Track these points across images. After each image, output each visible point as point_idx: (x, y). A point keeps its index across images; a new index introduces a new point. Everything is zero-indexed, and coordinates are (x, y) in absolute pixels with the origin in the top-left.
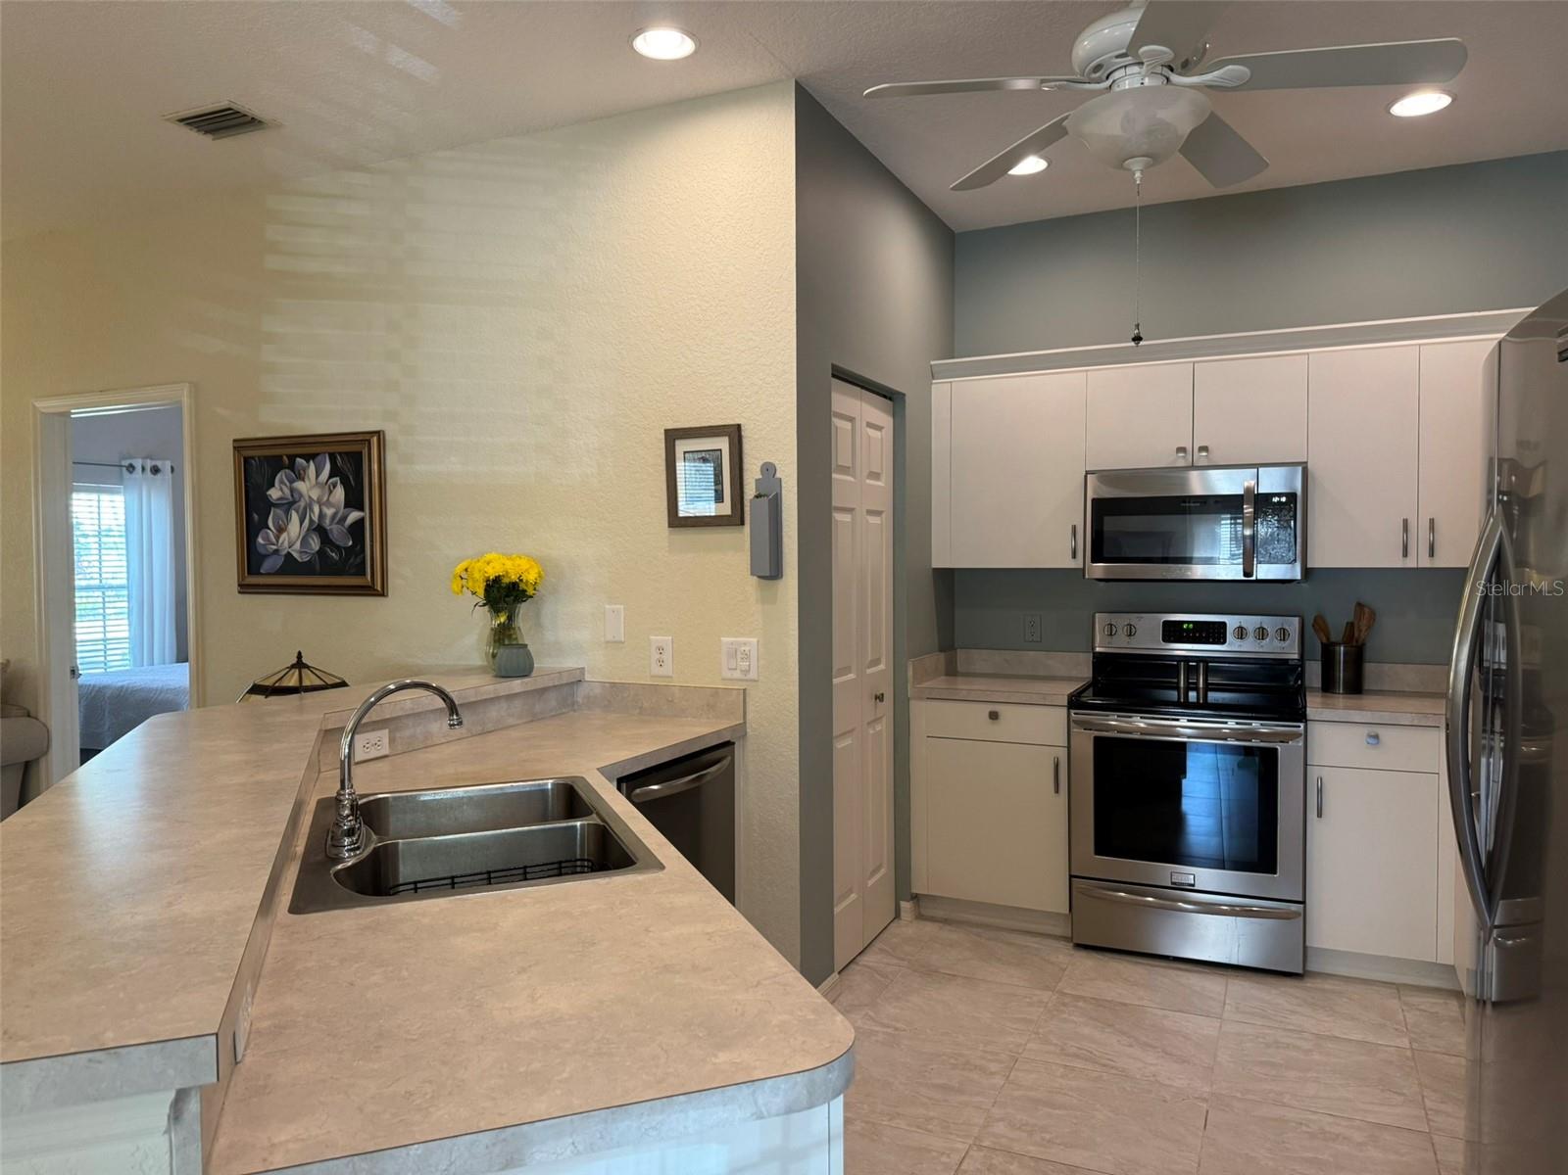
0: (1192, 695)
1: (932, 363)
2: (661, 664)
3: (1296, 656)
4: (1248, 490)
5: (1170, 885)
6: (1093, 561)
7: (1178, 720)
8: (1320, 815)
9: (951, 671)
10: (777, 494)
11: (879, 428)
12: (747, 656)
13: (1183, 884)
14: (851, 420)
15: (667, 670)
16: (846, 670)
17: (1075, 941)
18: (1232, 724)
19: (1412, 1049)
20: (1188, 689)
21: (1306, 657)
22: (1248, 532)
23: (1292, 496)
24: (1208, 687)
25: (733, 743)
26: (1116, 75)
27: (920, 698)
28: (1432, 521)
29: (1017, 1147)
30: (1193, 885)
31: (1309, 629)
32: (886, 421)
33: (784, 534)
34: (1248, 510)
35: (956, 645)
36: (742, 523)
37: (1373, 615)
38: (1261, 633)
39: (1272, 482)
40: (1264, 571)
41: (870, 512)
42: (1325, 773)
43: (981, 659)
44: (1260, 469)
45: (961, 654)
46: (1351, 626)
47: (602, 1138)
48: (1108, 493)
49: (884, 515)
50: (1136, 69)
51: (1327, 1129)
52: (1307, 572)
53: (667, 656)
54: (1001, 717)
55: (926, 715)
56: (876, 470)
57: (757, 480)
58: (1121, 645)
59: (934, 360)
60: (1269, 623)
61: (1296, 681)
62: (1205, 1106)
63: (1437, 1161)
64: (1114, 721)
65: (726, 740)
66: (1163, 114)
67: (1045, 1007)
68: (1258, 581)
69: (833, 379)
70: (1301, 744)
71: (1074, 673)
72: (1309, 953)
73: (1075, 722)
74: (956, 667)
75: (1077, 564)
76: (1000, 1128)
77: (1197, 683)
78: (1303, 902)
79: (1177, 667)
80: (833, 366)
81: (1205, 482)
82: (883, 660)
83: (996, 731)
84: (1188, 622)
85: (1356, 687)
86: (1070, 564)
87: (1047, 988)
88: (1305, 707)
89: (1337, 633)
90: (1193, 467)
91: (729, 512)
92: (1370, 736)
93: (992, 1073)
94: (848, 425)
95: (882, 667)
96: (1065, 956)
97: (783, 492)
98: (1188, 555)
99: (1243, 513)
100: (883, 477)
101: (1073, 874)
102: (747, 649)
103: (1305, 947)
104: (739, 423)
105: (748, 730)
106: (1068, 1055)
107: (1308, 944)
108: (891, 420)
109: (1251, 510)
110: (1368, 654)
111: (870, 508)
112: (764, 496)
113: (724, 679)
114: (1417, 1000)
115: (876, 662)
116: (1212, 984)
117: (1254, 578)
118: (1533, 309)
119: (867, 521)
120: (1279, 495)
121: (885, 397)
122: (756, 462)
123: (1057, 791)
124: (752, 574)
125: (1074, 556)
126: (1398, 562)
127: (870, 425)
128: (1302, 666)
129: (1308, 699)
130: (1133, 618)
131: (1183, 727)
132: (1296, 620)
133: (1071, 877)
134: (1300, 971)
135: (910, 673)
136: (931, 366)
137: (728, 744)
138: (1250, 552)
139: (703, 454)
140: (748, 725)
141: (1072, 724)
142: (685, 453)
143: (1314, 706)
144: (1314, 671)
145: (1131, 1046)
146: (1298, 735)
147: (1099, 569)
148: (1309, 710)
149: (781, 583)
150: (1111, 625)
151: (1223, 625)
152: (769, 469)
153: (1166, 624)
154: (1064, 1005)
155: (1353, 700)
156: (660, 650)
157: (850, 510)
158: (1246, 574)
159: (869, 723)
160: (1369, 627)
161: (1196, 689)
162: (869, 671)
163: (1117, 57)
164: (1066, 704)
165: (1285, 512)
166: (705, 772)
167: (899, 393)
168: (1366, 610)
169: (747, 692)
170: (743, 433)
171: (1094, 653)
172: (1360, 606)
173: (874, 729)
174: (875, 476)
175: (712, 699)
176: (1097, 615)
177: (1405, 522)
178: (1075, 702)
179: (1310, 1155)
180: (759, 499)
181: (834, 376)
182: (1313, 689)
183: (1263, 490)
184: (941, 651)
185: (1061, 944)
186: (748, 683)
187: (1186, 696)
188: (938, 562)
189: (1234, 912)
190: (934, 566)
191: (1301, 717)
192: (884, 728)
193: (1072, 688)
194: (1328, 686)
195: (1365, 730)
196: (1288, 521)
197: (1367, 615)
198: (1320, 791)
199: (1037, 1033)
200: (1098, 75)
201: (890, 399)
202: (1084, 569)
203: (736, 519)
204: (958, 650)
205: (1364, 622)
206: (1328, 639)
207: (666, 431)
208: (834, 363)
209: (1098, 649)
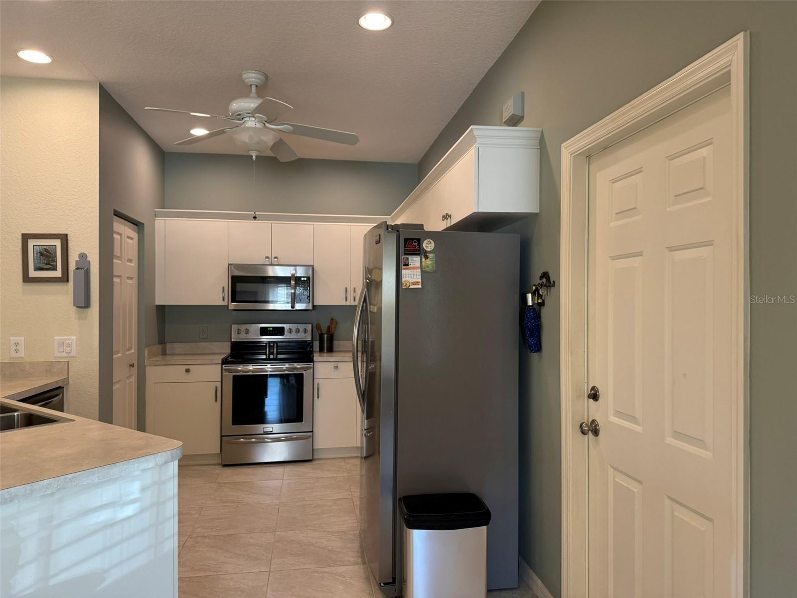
0: (271, 357)
1: (156, 210)
2: (17, 351)
3: (310, 339)
4: (293, 275)
5: (263, 433)
6: (232, 302)
7: (267, 365)
8: (318, 397)
9: (164, 353)
10: (87, 268)
11: (132, 239)
12: (69, 345)
13: (268, 432)
14: (120, 234)
15: (22, 354)
16: (118, 352)
17: (223, 464)
18: (287, 365)
19: (348, 476)
20: (270, 354)
21: (314, 339)
22: (293, 291)
23: (308, 278)
24: (278, 353)
25: (63, 387)
26: (246, 119)
27: (151, 365)
28: (354, 289)
29: (206, 534)
30: (272, 432)
31: (315, 329)
32: (135, 235)
33: (91, 287)
34: (293, 282)
35: (166, 342)
36: (68, 281)
37: (336, 323)
38: (298, 331)
39: (300, 272)
40: (299, 306)
41: (128, 278)
42: (320, 381)
43: (178, 347)
44: (297, 267)
45: (168, 345)
46: (329, 327)
47: (107, 474)
48: (238, 273)
49: (134, 279)
50: (253, 119)
51: (320, 504)
52: (314, 307)
53: (21, 348)
54: (191, 370)
55: (154, 373)
56: (130, 258)
57: (76, 261)
58: (243, 337)
59: (156, 209)
60: (301, 327)
61: (310, 349)
62: (278, 507)
63: (354, 505)
64: (240, 368)
65: (60, 385)
66: (263, 138)
67: (212, 489)
68: (296, 310)
69: (115, 217)
70: (312, 371)
71: (222, 351)
72: (314, 451)
73: (225, 370)
74: (166, 352)
75: (225, 303)
76: (199, 530)
77: (273, 352)
78: (312, 432)
79: (266, 346)
80: (114, 210)
81: (273, 271)
82: (133, 347)
83: (189, 377)
84: (270, 327)
85: (331, 350)
86: (221, 303)
87: (213, 482)
88: (313, 357)
89: (324, 330)
90: (272, 265)
91: (60, 276)
92: (335, 366)
93: (193, 514)
94: (119, 237)
95: (132, 351)
96: (219, 470)
97: (91, 267)
98: (267, 300)
99: (291, 284)
100: (134, 261)
101: (222, 435)
102: (69, 342)
103: (313, 449)
104: (67, 233)
105: (70, 381)
106: (224, 502)
107: (314, 448)
108: (137, 235)
109: (294, 283)
110: (335, 337)
111: (128, 276)
112: (82, 269)
113: (55, 357)
114: (349, 461)
115: (130, 349)
116: (279, 470)
117: (295, 309)
118: (376, 225)
119: (127, 282)
120: (304, 277)
121: (134, 224)
122: (76, 252)
123: (216, 401)
124: (74, 305)
125: (224, 300)
126: (344, 303)
127: (128, 237)
128: (312, 343)
129: (314, 355)
130: (248, 326)
131: (269, 368)
132: (310, 325)
133: (221, 436)
134: (311, 458)
135: (146, 354)
136: (155, 211)
137: (59, 388)
138: (294, 299)
139: (45, 247)
140: (70, 379)
141: (223, 371)
142: (34, 246)
143: (316, 357)
144: (316, 344)
145: (249, 494)
146: (311, 368)
147: (233, 306)
148: (314, 358)
149: (89, 310)
150: (239, 329)
151: (283, 328)
152: (83, 256)
153: (261, 328)
154: (220, 486)
155: (330, 354)
156: (17, 344)
157: (119, 277)
158: (293, 307)
159: (127, 377)
160: (335, 327)
161: (273, 354)
162: (127, 353)
163: (247, 113)
164: (221, 363)
165: (306, 284)
166: (50, 400)
167: (140, 222)
168: (334, 321)
169: (70, 363)
170: (68, 238)
171: (231, 342)
172: (332, 319)
173: (129, 380)
174: (130, 261)
175: (49, 367)
176: (233, 325)
177: (346, 288)
178: (225, 362)
179: (314, 512)
180: (79, 270)
181: (114, 215)
182: (316, 352)
183: (298, 275)
184: (159, 344)
185: (217, 467)
186: (70, 358)
187: (269, 356)
188: (159, 302)
189: (287, 440)
190: (157, 304)
191: (312, 360)
192: (133, 380)
193: (223, 356)
194: (321, 350)
195: (332, 365)
196: (307, 287)
197: (334, 323)
198: (318, 389)
199: (210, 498)
200: (239, 117)
201: (137, 225)
202: (228, 306)
203: (65, 279)
204: (167, 344)
205: (333, 325)
206: (321, 332)
207: (23, 235)
208: (115, 209)
209: (233, 340)
